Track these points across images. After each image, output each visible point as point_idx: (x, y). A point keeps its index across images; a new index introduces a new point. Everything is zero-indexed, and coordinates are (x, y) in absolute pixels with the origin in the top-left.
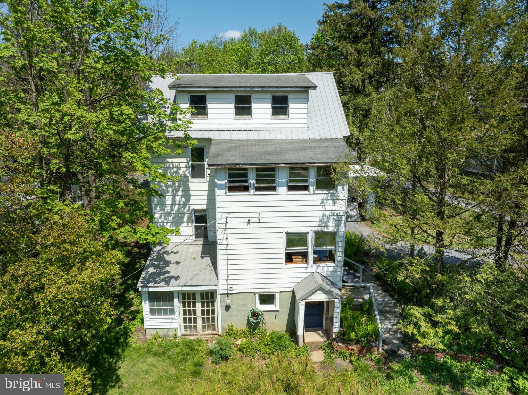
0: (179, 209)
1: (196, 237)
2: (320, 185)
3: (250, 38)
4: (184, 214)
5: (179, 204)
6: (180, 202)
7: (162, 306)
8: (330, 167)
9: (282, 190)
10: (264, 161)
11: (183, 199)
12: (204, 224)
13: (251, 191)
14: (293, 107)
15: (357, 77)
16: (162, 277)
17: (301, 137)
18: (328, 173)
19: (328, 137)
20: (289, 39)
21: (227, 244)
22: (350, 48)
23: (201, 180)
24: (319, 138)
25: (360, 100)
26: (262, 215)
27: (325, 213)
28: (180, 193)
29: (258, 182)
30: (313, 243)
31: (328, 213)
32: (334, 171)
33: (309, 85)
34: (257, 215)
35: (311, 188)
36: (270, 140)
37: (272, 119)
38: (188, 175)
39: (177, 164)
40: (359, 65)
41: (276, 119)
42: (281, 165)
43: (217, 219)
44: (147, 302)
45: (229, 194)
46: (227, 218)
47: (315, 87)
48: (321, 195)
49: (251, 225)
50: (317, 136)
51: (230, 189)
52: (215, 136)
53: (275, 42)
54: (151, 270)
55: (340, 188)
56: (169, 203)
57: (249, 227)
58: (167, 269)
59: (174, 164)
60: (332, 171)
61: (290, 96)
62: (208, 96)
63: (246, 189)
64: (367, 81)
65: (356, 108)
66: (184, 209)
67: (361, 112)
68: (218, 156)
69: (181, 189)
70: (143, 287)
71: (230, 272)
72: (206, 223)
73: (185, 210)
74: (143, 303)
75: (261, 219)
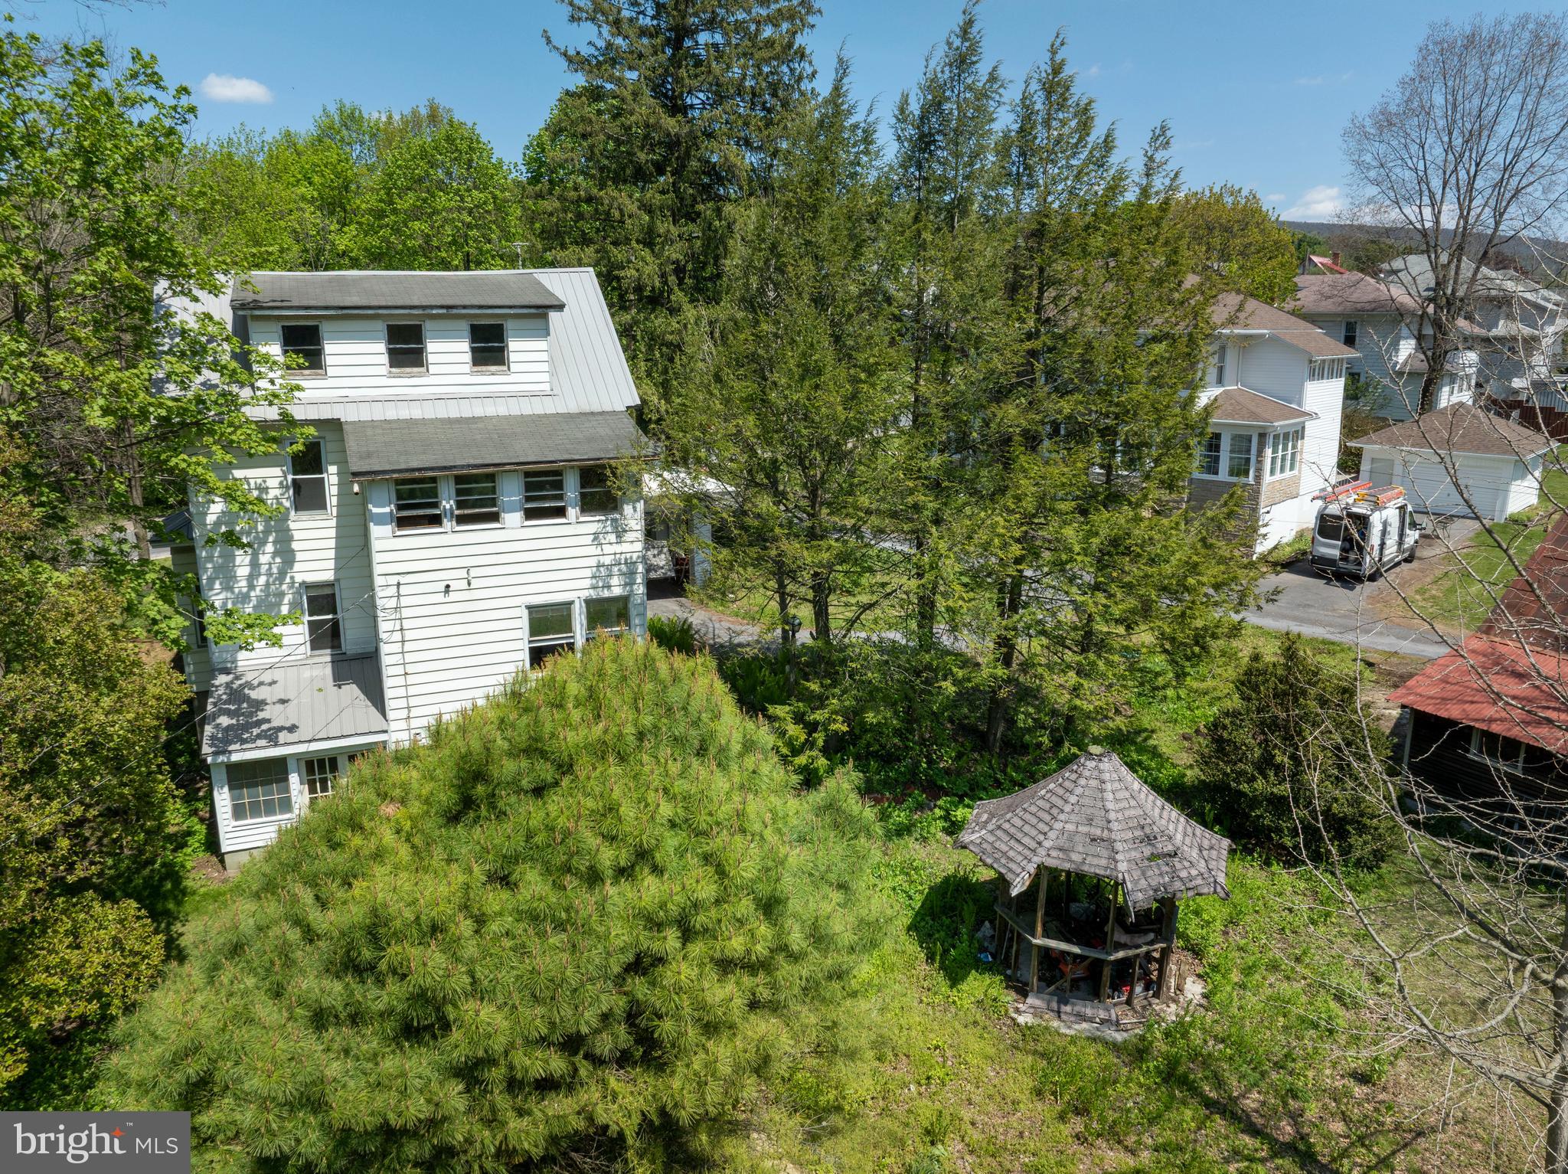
0: (267, 585)
1: (313, 648)
2: (589, 505)
3: (345, 132)
4: (282, 594)
5: (269, 574)
6: (270, 568)
7: (261, 794)
8: (603, 467)
9: (513, 519)
10: (472, 462)
11: (278, 560)
12: (330, 617)
13: (448, 524)
14: (518, 347)
15: (648, 270)
16: (256, 731)
17: (539, 411)
18: (602, 479)
19: (596, 408)
20: (464, 147)
21: (403, 641)
22: (627, 202)
23: (317, 514)
24: (577, 411)
25: (659, 321)
26: (474, 572)
27: (602, 559)
28: (269, 548)
29: (460, 505)
30: (585, 622)
31: (607, 560)
32: (614, 474)
33: (547, 303)
34: (463, 573)
35: (572, 512)
36: (474, 420)
37: (472, 373)
38: (287, 504)
39: (259, 481)
40: (649, 240)
41: (482, 373)
42: (508, 467)
43: (377, 589)
44: (226, 789)
45: (399, 533)
46: (399, 584)
47: (560, 307)
48: (592, 523)
49: (453, 596)
50: (573, 409)
51: (402, 523)
52: (347, 414)
53: (423, 154)
54: (224, 721)
55: (628, 509)
56: (243, 571)
57: (447, 599)
58: (261, 715)
59: (252, 482)
60: (608, 472)
61: (509, 325)
62: (325, 328)
63: (436, 520)
64: (672, 279)
65: (653, 339)
66: (281, 584)
67: (664, 349)
68: (369, 455)
69: (271, 539)
70: (216, 754)
71: (413, 702)
72: (335, 612)
73: (284, 587)
74: (216, 793)
75: (473, 582)
